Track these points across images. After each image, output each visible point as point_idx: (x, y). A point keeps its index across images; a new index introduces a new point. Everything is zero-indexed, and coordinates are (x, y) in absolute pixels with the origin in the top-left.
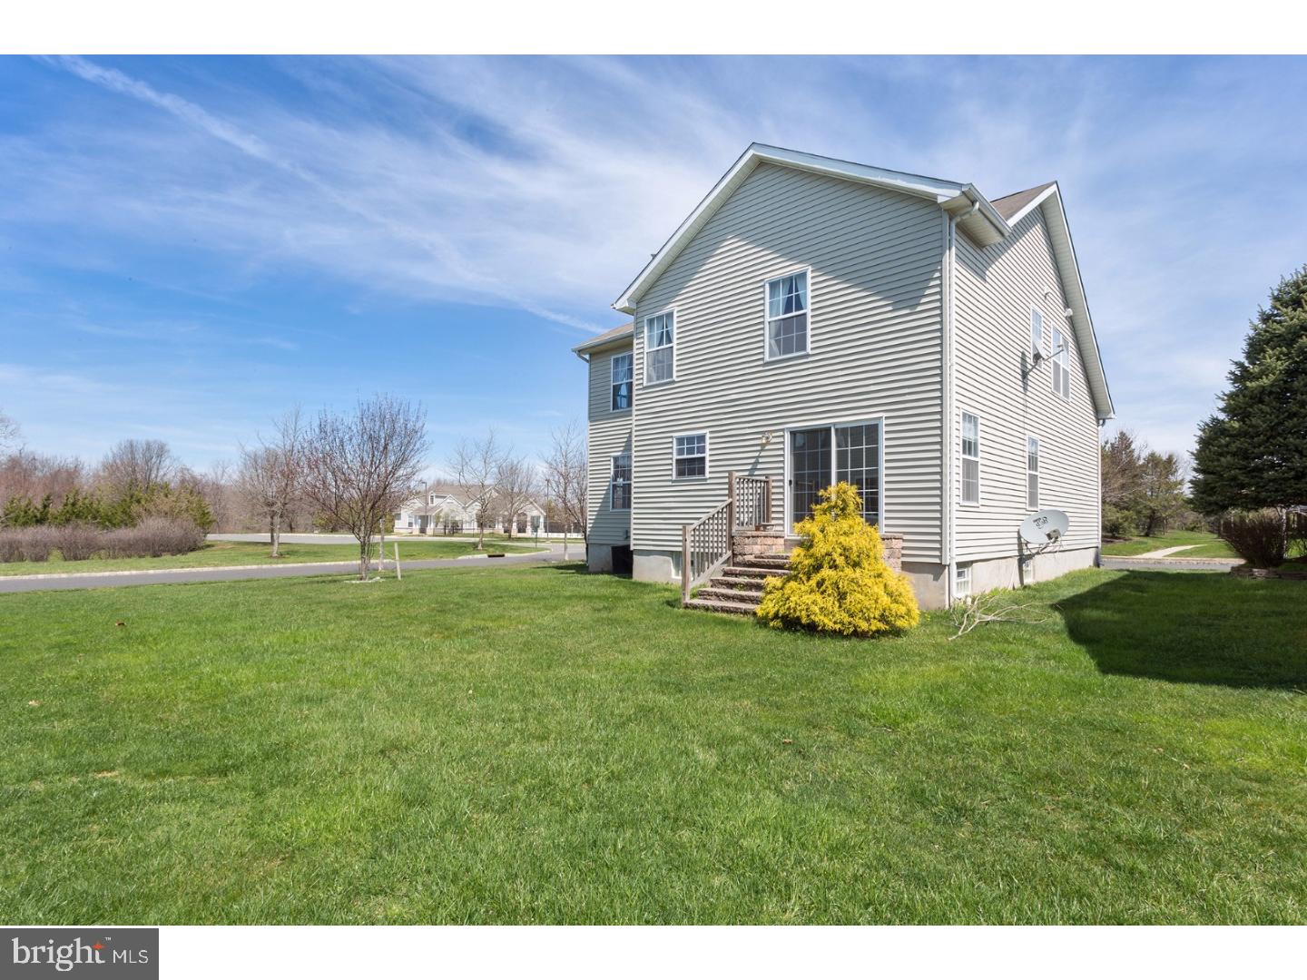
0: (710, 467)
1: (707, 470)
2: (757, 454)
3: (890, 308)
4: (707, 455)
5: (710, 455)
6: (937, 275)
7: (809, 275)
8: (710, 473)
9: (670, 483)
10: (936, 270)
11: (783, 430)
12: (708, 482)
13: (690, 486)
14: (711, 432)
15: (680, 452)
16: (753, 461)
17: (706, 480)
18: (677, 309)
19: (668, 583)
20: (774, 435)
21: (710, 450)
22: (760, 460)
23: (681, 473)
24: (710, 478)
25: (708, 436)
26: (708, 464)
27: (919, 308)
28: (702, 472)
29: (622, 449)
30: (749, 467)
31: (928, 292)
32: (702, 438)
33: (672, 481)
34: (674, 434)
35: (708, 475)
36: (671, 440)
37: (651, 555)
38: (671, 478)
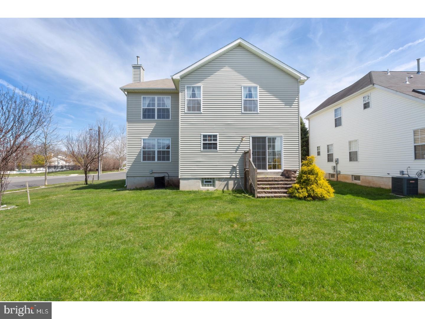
0: (219, 147)
1: (218, 148)
2: (239, 143)
3: (284, 105)
4: (218, 142)
5: (219, 142)
6: (297, 99)
7: (258, 88)
8: (219, 149)
9: (200, 152)
10: (297, 97)
11: (250, 136)
12: (218, 152)
13: (210, 153)
14: (219, 134)
15: (204, 140)
16: (238, 145)
17: (217, 151)
18: (202, 86)
19: (208, 190)
20: (246, 137)
21: (219, 140)
22: (241, 145)
23: (204, 148)
24: (219, 151)
25: (218, 136)
26: (218, 145)
27: (292, 107)
28: (216, 148)
29: (148, 136)
30: (236, 148)
31: (294, 103)
32: (215, 136)
33: (201, 151)
34: (202, 133)
35: (218, 149)
36: (200, 135)
37: (189, 180)
38: (200, 150)
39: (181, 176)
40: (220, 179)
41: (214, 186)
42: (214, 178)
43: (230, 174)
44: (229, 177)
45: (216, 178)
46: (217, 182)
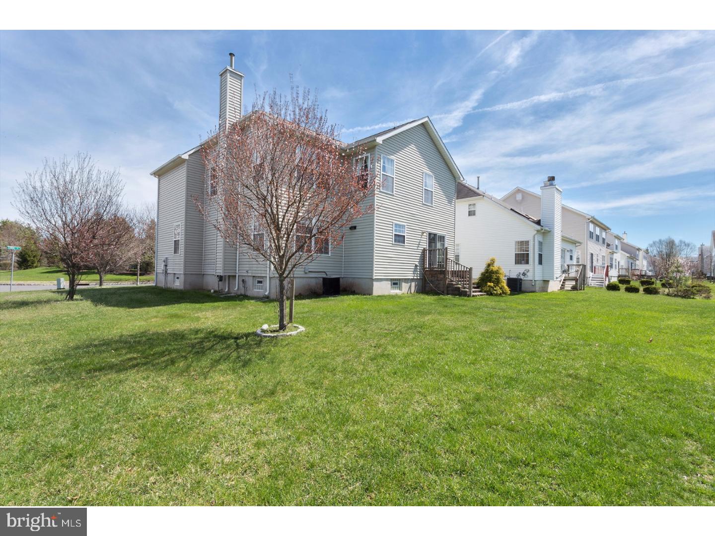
1: (406, 241)
2: (420, 239)
3: (447, 202)
4: (406, 235)
7: (433, 178)
11: (427, 231)
13: (399, 248)
14: (406, 225)
15: (395, 230)
17: (405, 246)
18: (396, 161)
19: (396, 294)
20: (424, 232)
21: (407, 233)
22: (421, 241)
23: (395, 240)
25: (406, 227)
28: (404, 242)
30: (418, 243)
31: (453, 201)
32: (404, 227)
33: (392, 244)
34: (394, 221)
35: (406, 244)
36: (392, 224)
37: (382, 281)
38: (391, 242)
39: (375, 276)
40: (406, 280)
41: (400, 289)
42: (400, 279)
43: (413, 274)
44: (412, 277)
45: (402, 279)
46: (404, 284)
